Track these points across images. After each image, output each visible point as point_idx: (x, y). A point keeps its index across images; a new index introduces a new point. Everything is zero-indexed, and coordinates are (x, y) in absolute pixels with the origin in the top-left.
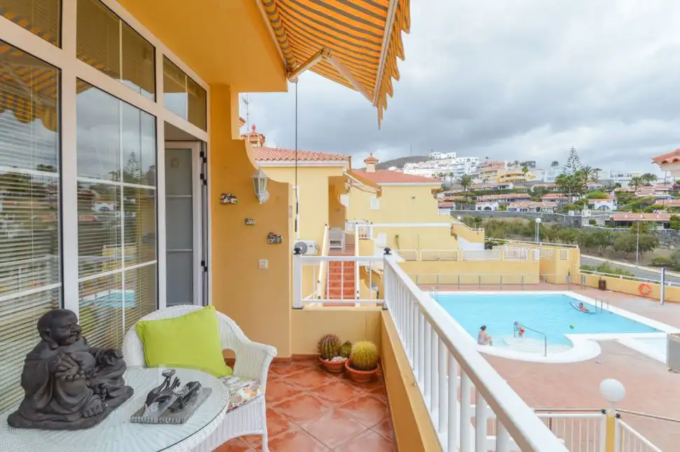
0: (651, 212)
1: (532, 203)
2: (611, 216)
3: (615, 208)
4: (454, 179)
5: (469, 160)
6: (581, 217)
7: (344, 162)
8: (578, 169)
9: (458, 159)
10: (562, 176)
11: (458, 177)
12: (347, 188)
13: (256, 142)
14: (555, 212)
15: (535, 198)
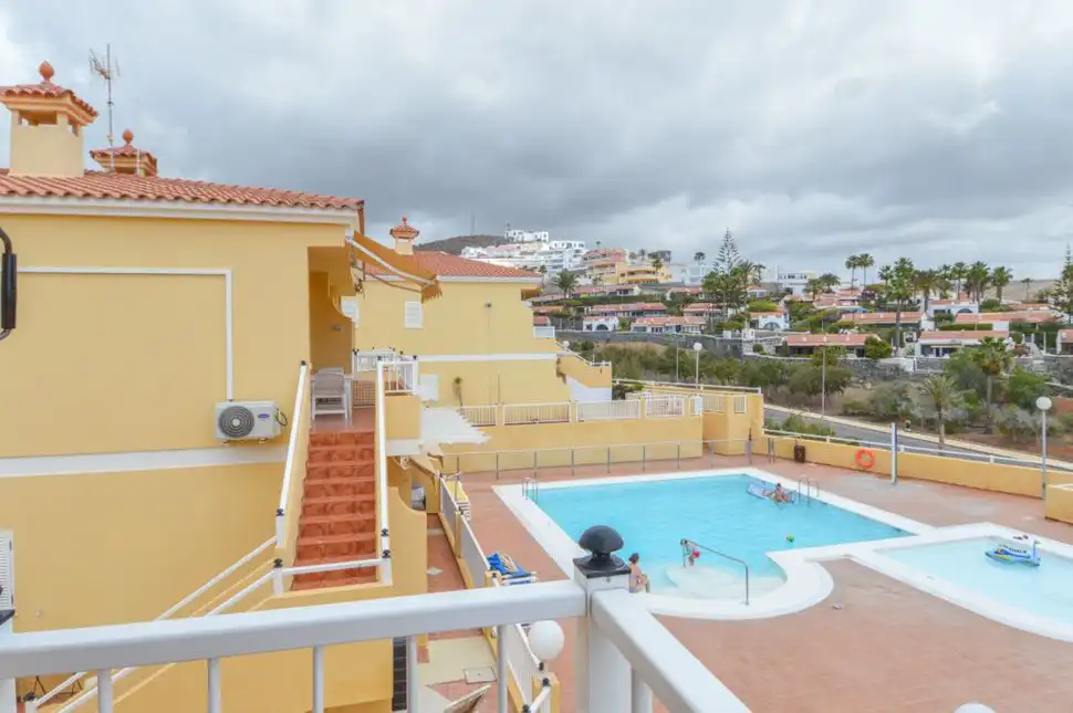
0: (835, 331)
1: (670, 318)
2: (783, 339)
3: (788, 326)
4: (546, 277)
5: (569, 245)
6: (741, 341)
7: (346, 213)
8: (735, 265)
9: (553, 244)
10: (712, 275)
11: (552, 274)
12: (355, 281)
13: (131, 171)
14: (702, 332)
15: (674, 309)
